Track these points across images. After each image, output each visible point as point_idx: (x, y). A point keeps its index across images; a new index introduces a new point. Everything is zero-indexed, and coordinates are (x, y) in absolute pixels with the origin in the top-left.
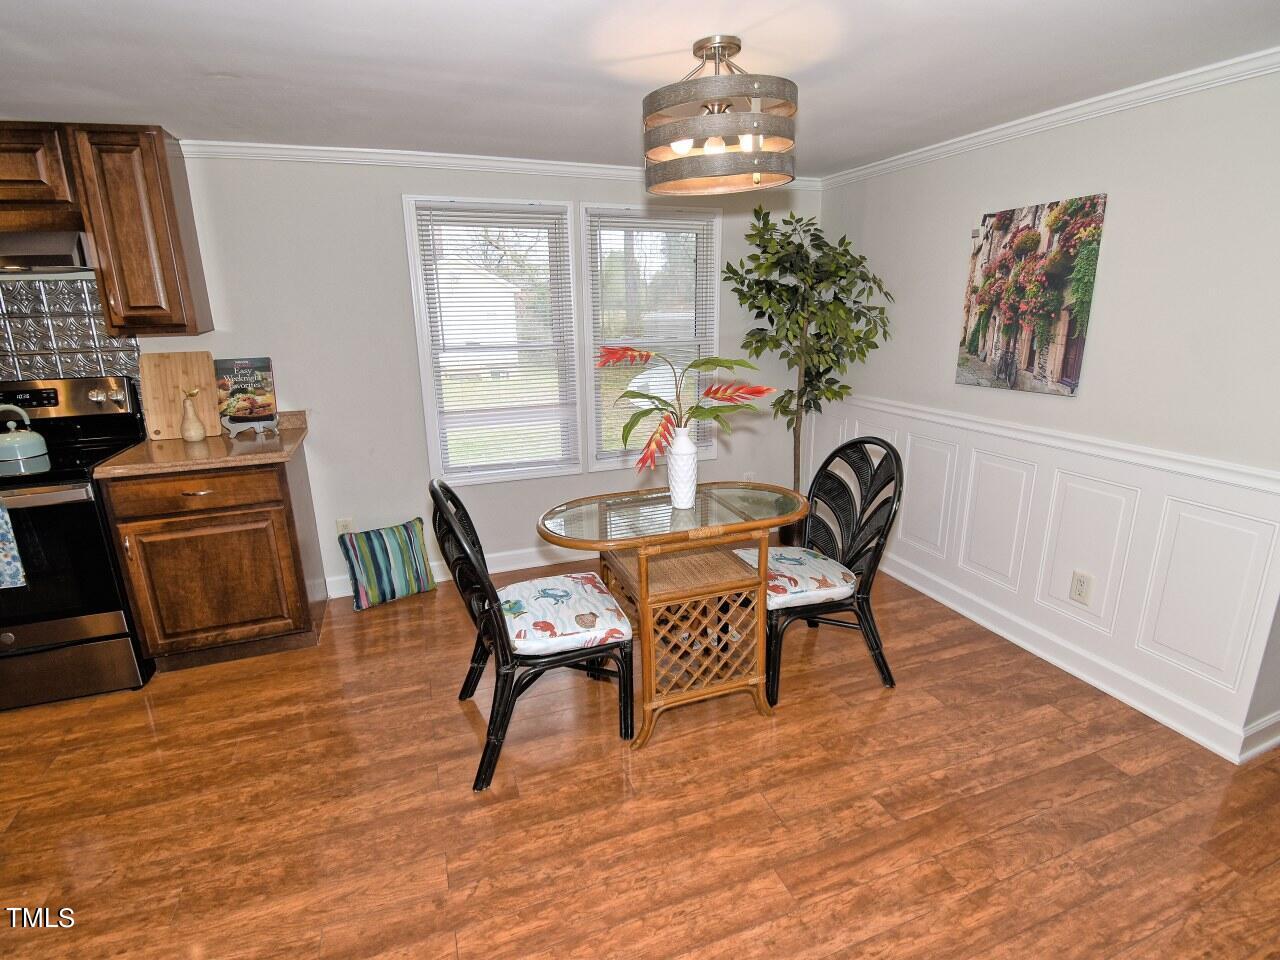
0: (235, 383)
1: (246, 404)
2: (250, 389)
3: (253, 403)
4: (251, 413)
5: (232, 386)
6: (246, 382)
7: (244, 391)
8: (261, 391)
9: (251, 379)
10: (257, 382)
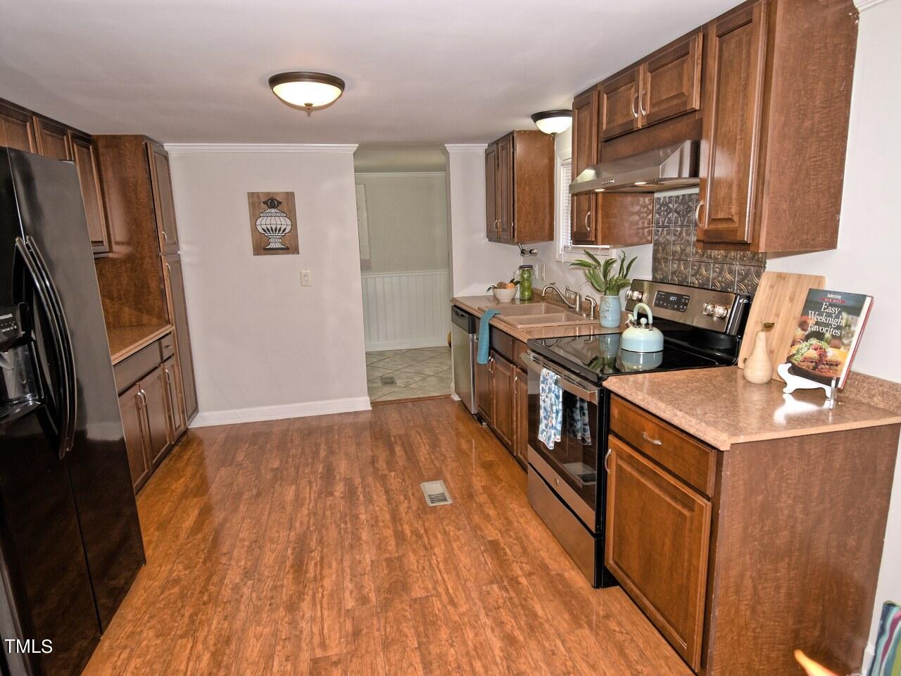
0: (817, 323)
1: (813, 354)
2: (828, 335)
3: (823, 354)
4: (814, 368)
5: (812, 328)
6: (827, 325)
7: (819, 336)
8: (836, 342)
9: (833, 322)
10: (839, 328)
